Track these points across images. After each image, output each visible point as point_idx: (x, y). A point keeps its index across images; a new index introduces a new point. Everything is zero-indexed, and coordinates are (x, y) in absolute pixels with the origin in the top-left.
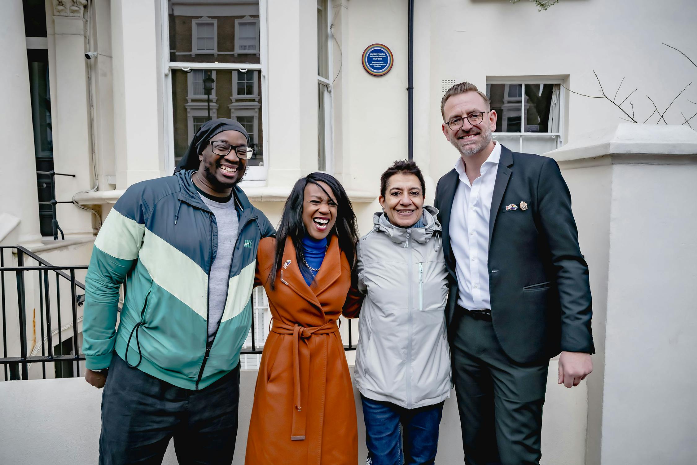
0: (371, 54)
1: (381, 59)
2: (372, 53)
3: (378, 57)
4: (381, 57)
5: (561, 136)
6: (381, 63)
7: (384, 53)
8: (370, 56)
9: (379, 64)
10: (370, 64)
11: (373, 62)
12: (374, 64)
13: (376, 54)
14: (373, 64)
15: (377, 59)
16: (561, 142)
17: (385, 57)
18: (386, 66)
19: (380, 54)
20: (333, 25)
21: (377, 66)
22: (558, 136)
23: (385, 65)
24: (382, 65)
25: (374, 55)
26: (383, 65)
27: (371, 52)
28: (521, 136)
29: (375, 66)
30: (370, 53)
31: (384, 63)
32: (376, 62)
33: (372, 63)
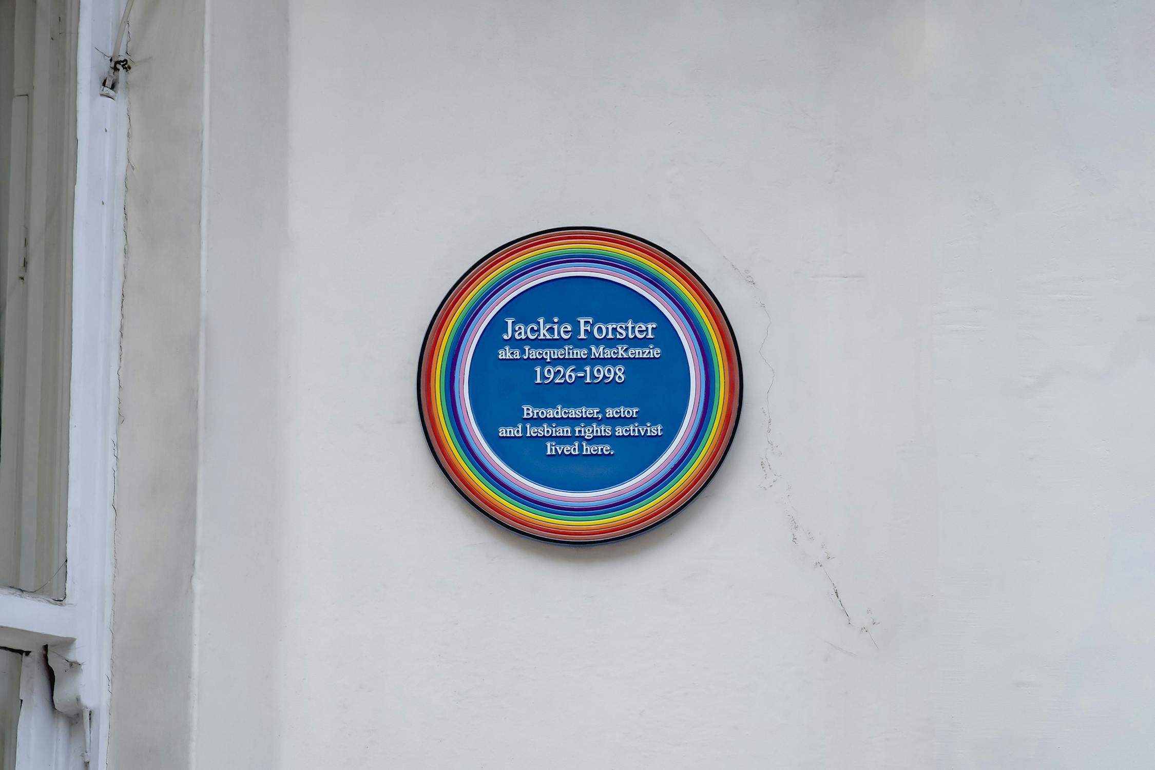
0: (513, 329)
1: (618, 373)
2: (525, 319)
3: (582, 353)
4: (609, 353)
6: (610, 412)
7: (650, 312)
8: (505, 353)
9: (589, 421)
10: (503, 432)
11: (529, 411)
12: (545, 430)
13: (563, 331)
14: (531, 431)
15: (570, 375)
17: (656, 352)
18: (663, 442)
19: (607, 329)
20: (120, 65)
21: (571, 449)
23: (656, 430)
24: (620, 431)
25: (544, 333)
26: (633, 429)
27: (506, 311)
29: (551, 448)
30: (497, 324)
31: (640, 419)
32: (559, 412)
33: (517, 418)
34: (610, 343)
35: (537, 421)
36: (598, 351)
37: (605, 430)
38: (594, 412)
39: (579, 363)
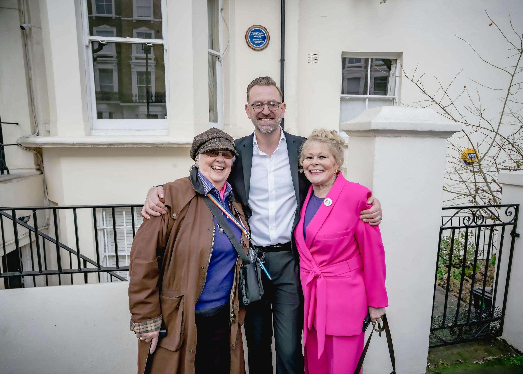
0: (253, 33)
1: (260, 37)
3: (258, 35)
4: (260, 35)
5: (396, 98)
6: (260, 40)
7: (263, 32)
8: (252, 35)
9: (258, 40)
10: (252, 41)
11: (254, 39)
13: (256, 33)
14: (254, 41)
15: (257, 37)
16: (396, 103)
17: (263, 35)
18: (264, 42)
19: (259, 33)
20: (222, 9)
21: (257, 43)
22: (394, 98)
23: (263, 41)
24: (261, 41)
25: (255, 33)
26: (262, 41)
27: (252, 31)
28: (367, 97)
29: (255, 43)
30: (251, 32)
31: (262, 40)
32: (256, 40)
33: (253, 40)
34: (260, 34)
35: (254, 40)
36: (259, 35)
37: (259, 41)
38: (259, 40)
39: (258, 36)
